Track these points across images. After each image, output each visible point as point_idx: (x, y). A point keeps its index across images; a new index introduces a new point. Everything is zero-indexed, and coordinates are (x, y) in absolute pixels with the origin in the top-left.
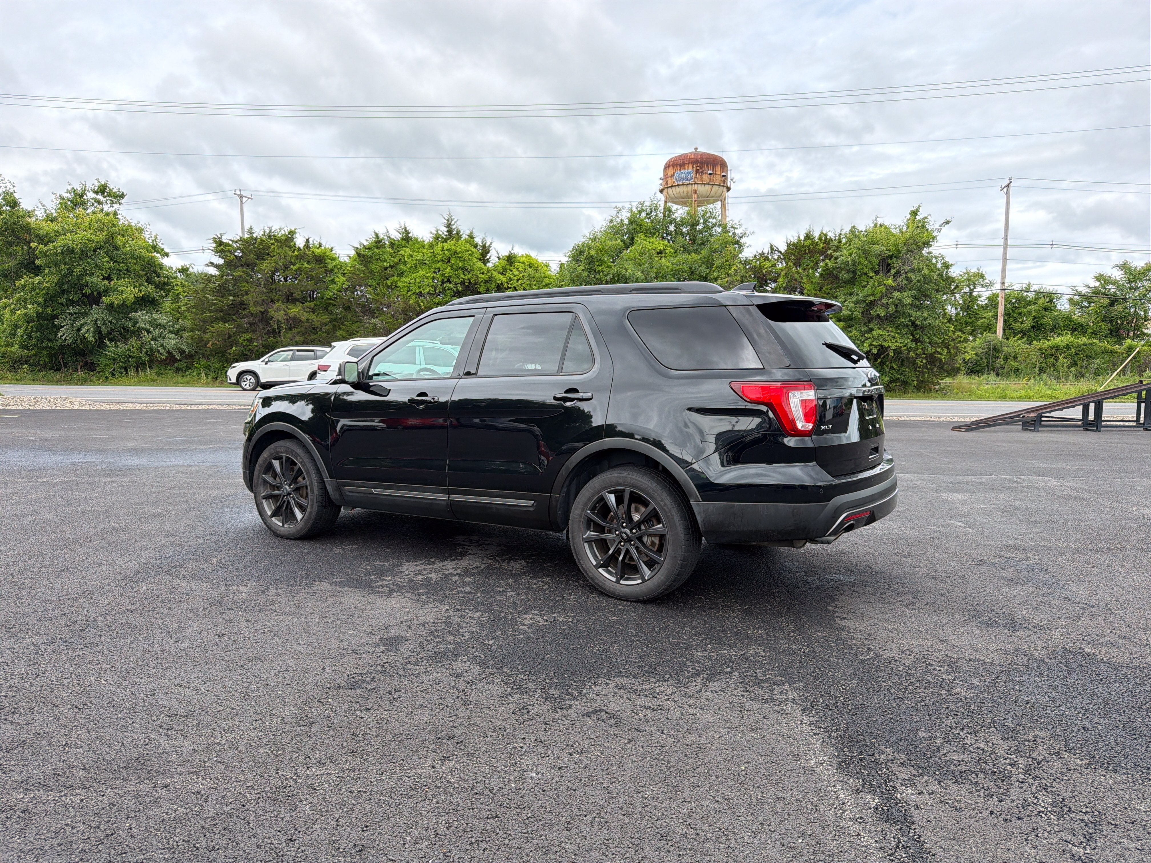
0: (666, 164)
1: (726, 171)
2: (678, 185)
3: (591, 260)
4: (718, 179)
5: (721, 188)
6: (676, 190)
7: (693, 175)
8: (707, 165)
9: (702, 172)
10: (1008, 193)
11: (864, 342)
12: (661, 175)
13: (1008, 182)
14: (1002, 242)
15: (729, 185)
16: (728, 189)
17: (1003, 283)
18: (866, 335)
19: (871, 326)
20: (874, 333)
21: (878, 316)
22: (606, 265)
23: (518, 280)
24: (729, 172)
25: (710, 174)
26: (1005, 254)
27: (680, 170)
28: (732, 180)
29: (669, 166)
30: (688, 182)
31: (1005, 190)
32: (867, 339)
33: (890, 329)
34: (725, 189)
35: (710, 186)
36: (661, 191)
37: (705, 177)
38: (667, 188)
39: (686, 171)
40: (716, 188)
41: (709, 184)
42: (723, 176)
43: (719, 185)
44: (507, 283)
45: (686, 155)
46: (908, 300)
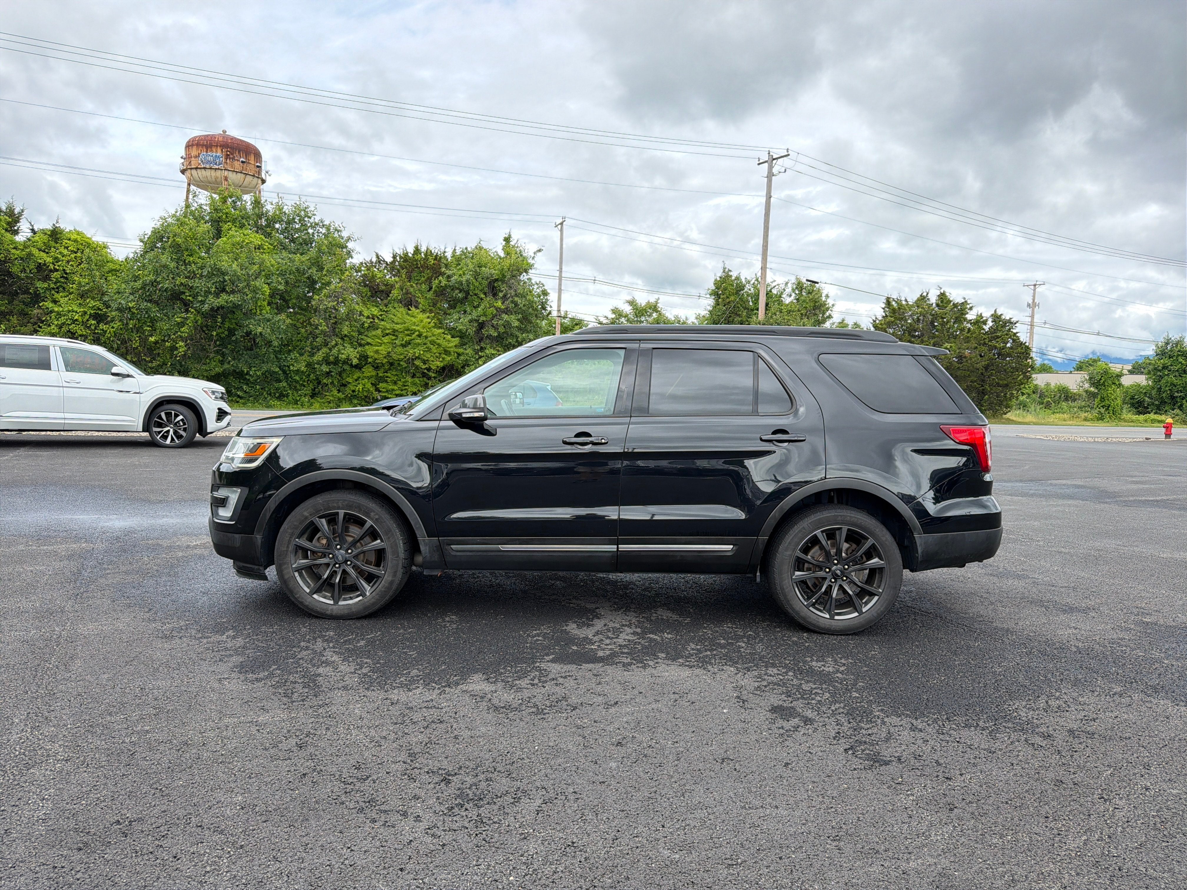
0: (189, 142)
1: (261, 162)
2: (204, 168)
3: (177, 248)
4: (251, 169)
5: (256, 179)
6: (202, 174)
7: (223, 159)
8: (239, 152)
9: (233, 158)
10: (561, 230)
11: (477, 360)
12: (183, 153)
13: (561, 221)
14: (557, 274)
15: (264, 178)
16: (264, 181)
17: (559, 311)
18: (480, 353)
19: (483, 345)
20: (487, 351)
21: (489, 337)
22: (198, 256)
24: (263, 163)
25: (243, 162)
26: (560, 285)
27: (207, 152)
28: (267, 172)
29: (193, 145)
30: (217, 167)
31: (559, 227)
32: (481, 357)
33: (500, 349)
34: (260, 181)
35: (243, 176)
36: (183, 172)
37: (237, 165)
38: (191, 169)
39: (214, 154)
40: (249, 179)
41: (241, 173)
42: (258, 167)
43: (254, 176)
45: (213, 136)
46: (516, 324)
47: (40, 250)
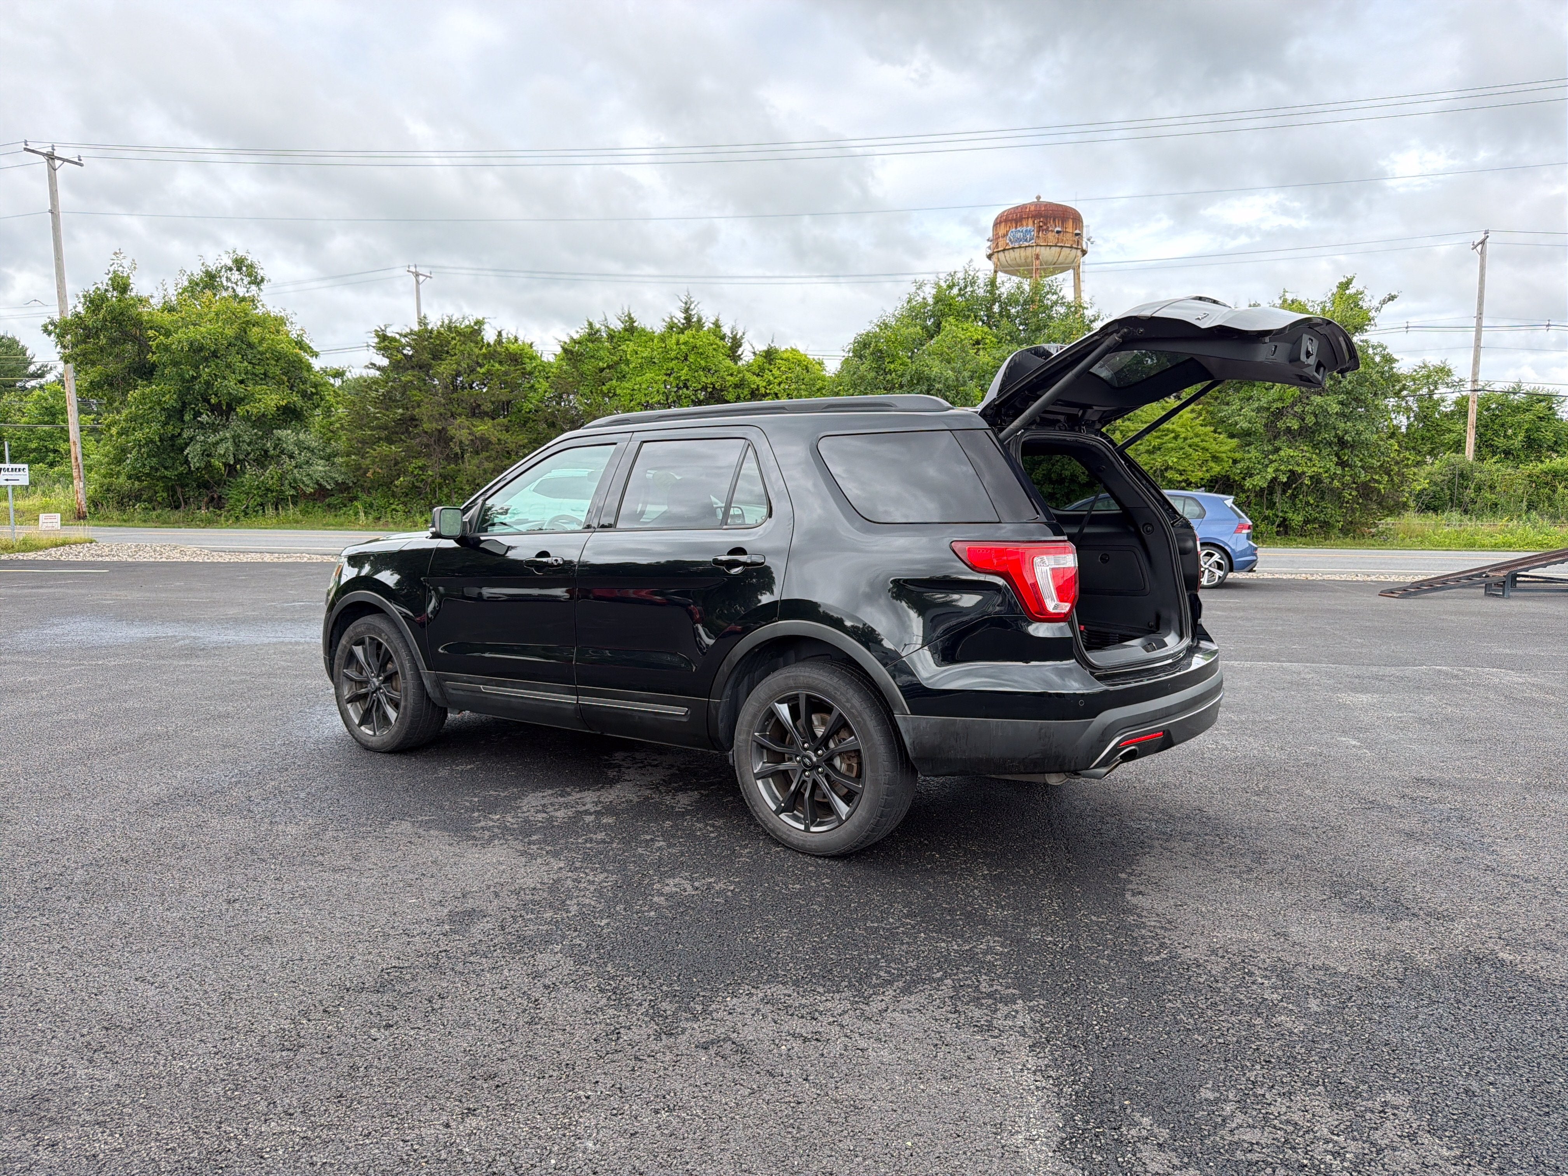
0: (997, 219)
1: (1081, 227)
2: (1013, 248)
4: (1069, 239)
5: (1074, 251)
6: (1010, 255)
7: (1034, 233)
8: (1054, 220)
9: (1047, 230)
10: (1482, 253)
11: (1267, 466)
12: (990, 234)
13: (1483, 237)
14: (1474, 322)
15: (1084, 247)
16: (1084, 253)
17: (1475, 381)
18: (1270, 457)
19: (1277, 443)
20: (1282, 453)
21: (1289, 430)
22: (900, 362)
23: (779, 384)
24: (1085, 229)
25: (1058, 232)
26: (1478, 339)
27: (1016, 228)
28: (1089, 240)
29: (1001, 222)
30: (1027, 244)
31: (1479, 248)
32: (1272, 462)
33: (1305, 448)
34: (1079, 253)
35: (1058, 249)
36: (989, 257)
37: (1051, 237)
38: (998, 252)
39: (1024, 229)
40: (1066, 251)
41: (1056, 246)
42: (1077, 234)
43: (1071, 247)
44: (765, 387)
45: (1024, 206)
46: (1335, 408)
47: (754, 374)
